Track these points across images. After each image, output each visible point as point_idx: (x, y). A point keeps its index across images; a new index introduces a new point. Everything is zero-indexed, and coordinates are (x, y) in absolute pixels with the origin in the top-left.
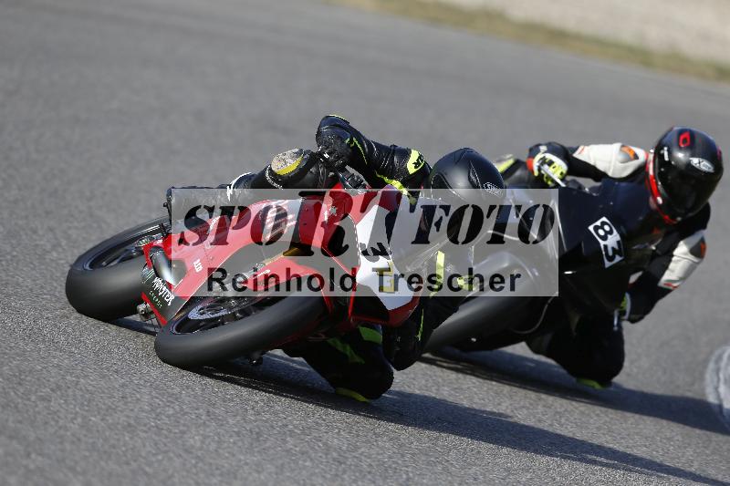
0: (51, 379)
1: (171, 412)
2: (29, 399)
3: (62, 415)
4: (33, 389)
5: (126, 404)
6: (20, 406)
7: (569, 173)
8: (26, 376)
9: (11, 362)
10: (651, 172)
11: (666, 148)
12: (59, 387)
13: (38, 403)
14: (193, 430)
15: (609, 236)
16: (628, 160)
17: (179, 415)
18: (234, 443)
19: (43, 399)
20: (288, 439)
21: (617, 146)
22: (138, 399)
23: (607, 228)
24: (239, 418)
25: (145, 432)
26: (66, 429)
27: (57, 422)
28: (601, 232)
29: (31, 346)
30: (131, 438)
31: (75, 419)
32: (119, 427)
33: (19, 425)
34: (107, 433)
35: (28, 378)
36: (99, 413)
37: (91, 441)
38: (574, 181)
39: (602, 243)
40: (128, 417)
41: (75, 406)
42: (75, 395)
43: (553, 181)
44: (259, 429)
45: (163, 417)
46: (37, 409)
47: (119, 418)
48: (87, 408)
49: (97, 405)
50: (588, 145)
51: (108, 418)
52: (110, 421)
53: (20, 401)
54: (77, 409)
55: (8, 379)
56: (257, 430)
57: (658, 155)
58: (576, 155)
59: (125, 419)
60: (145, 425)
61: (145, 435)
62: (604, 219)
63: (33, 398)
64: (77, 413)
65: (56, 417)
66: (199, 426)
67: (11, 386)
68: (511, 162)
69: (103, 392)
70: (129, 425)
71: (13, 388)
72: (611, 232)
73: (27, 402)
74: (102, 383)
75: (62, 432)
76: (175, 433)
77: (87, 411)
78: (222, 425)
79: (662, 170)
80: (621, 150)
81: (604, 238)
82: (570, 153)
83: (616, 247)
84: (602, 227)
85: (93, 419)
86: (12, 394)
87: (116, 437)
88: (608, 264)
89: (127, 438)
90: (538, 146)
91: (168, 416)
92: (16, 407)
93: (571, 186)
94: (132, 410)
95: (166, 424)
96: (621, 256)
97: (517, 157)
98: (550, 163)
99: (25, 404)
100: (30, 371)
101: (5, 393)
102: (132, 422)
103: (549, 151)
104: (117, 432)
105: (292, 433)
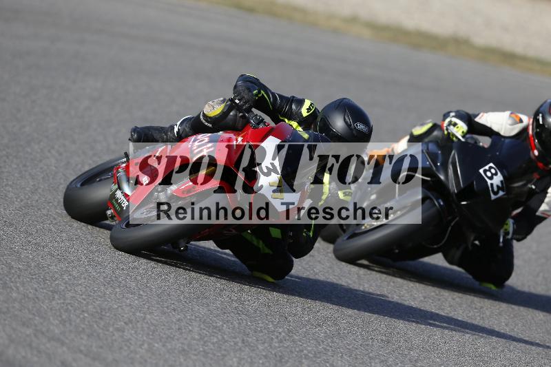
0: (125, 316)
1: (215, 340)
2: (108, 330)
3: (133, 343)
4: (111, 323)
5: (181, 333)
6: (101, 335)
7: (469, 132)
8: (106, 313)
9: (94, 302)
10: (530, 132)
11: (540, 115)
12: (131, 321)
13: (115, 333)
14: (232, 354)
15: (495, 177)
16: (516, 123)
17: (221, 343)
18: (263, 364)
19: (118, 330)
20: (304, 361)
21: (508, 113)
22: (190, 331)
23: (493, 171)
24: (266, 345)
25: (195, 355)
26: (136, 353)
27: (129, 347)
28: (489, 174)
29: (110, 290)
30: (185, 360)
31: (143, 345)
32: (176, 351)
33: (100, 350)
34: (167, 356)
35: (108, 314)
36: (161, 341)
37: (154, 362)
38: (472, 138)
39: (489, 182)
40: (182, 344)
41: (143, 336)
42: (142, 327)
43: (457, 137)
44: (281, 353)
45: (209, 344)
46: (114, 338)
47: (176, 345)
48: (151, 337)
49: (160, 335)
50: (487, 112)
51: (167, 344)
52: (169, 347)
53: (101, 331)
54: (145, 338)
55: (92, 315)
56: (280, 354)
57: (536, 120)
58: (477, 119)
59: (180, 345)
60: (195, 350)
61: (195, 357)
62: (491, 165)
63: (111, 329)
64: (144, 341)
65: (128, 344)
66: (237, 351)
67: (94, 320)
68: (430, 125)
69: (164, 325)
70: (184, 350)
71: (96, 322)
72: (496, 174)
73: (107, 333)
74: (163, 318)
75: (132, 355)
76: (218, 356)
77: (151, 339)
78: (254, 350)
79: (538, 130)
80: (510, 116)
81: (491, 178)
82: (473, 118)
83: (500, 185)
84: (489, 170)
85: (156, 345)
86: (95, 326)
87: (173, 359)
88: (493, 197)
89: (182, 360)
90: (449, 113)
91: (213, 343)
92: (98, 335)
93: (469, 141)
94: (186, 339)
95: (211, 349)
96: (503, 191)
97: (435, 122)
98: (455, 125)
99: (105, 334)
100: (109, 309)
101: (90, 325)
102: (186, 348)
103: (455, 116)
104: (174, 355)
105: (306, 357)
